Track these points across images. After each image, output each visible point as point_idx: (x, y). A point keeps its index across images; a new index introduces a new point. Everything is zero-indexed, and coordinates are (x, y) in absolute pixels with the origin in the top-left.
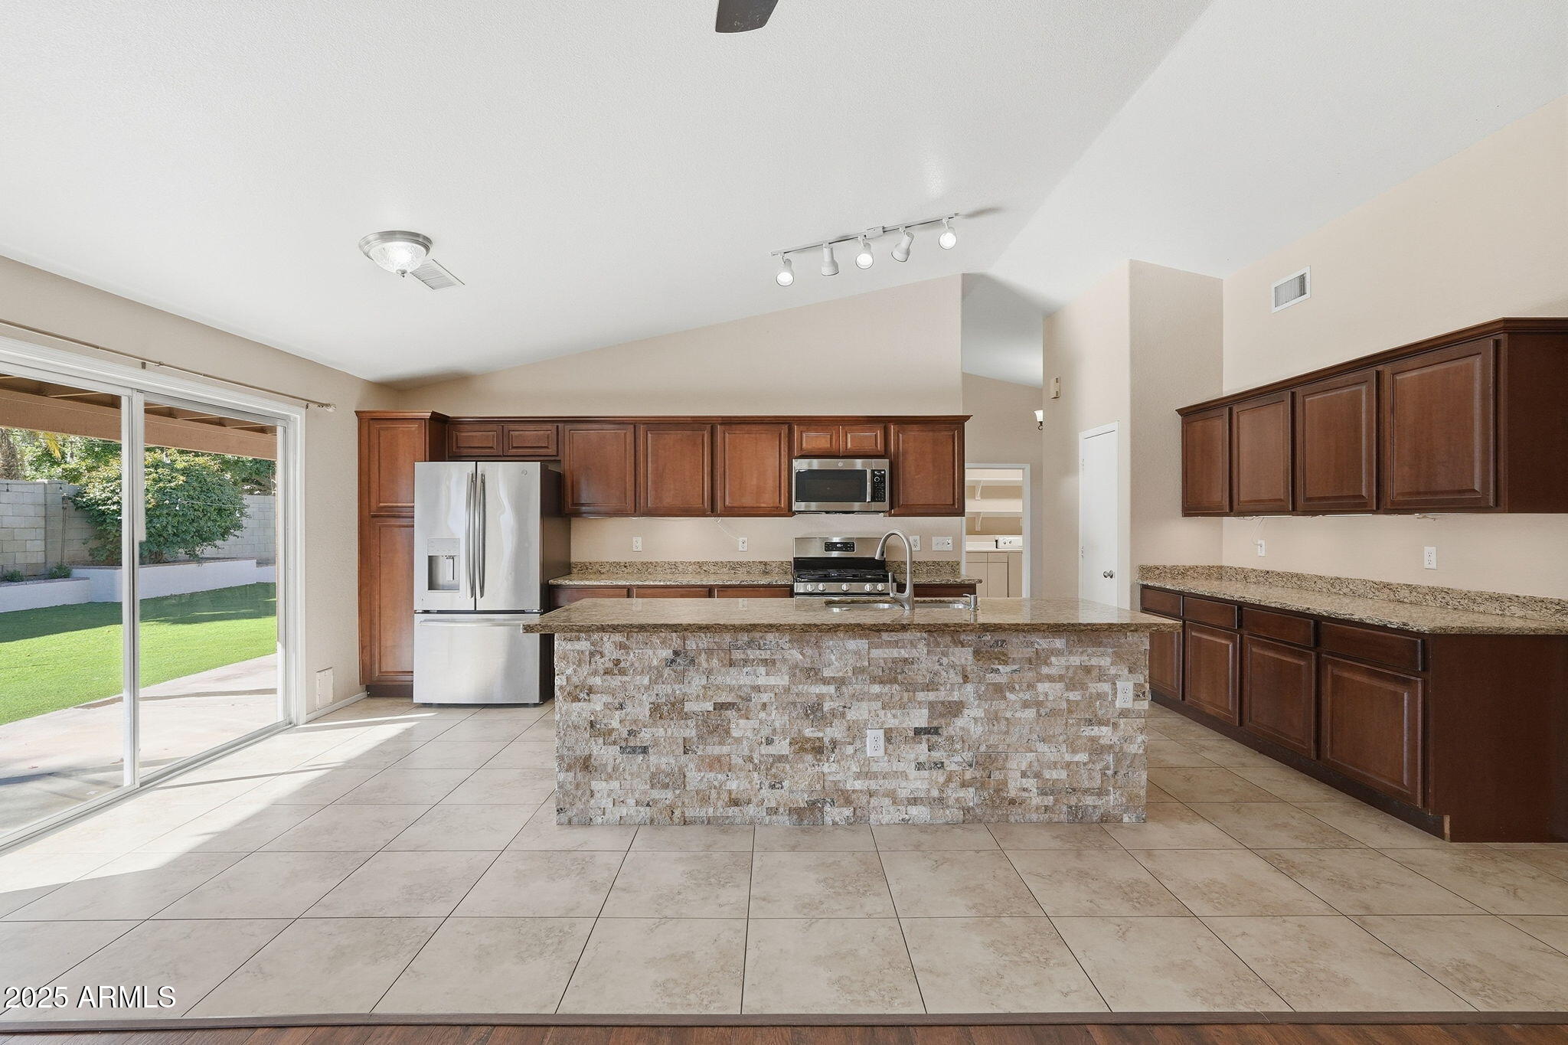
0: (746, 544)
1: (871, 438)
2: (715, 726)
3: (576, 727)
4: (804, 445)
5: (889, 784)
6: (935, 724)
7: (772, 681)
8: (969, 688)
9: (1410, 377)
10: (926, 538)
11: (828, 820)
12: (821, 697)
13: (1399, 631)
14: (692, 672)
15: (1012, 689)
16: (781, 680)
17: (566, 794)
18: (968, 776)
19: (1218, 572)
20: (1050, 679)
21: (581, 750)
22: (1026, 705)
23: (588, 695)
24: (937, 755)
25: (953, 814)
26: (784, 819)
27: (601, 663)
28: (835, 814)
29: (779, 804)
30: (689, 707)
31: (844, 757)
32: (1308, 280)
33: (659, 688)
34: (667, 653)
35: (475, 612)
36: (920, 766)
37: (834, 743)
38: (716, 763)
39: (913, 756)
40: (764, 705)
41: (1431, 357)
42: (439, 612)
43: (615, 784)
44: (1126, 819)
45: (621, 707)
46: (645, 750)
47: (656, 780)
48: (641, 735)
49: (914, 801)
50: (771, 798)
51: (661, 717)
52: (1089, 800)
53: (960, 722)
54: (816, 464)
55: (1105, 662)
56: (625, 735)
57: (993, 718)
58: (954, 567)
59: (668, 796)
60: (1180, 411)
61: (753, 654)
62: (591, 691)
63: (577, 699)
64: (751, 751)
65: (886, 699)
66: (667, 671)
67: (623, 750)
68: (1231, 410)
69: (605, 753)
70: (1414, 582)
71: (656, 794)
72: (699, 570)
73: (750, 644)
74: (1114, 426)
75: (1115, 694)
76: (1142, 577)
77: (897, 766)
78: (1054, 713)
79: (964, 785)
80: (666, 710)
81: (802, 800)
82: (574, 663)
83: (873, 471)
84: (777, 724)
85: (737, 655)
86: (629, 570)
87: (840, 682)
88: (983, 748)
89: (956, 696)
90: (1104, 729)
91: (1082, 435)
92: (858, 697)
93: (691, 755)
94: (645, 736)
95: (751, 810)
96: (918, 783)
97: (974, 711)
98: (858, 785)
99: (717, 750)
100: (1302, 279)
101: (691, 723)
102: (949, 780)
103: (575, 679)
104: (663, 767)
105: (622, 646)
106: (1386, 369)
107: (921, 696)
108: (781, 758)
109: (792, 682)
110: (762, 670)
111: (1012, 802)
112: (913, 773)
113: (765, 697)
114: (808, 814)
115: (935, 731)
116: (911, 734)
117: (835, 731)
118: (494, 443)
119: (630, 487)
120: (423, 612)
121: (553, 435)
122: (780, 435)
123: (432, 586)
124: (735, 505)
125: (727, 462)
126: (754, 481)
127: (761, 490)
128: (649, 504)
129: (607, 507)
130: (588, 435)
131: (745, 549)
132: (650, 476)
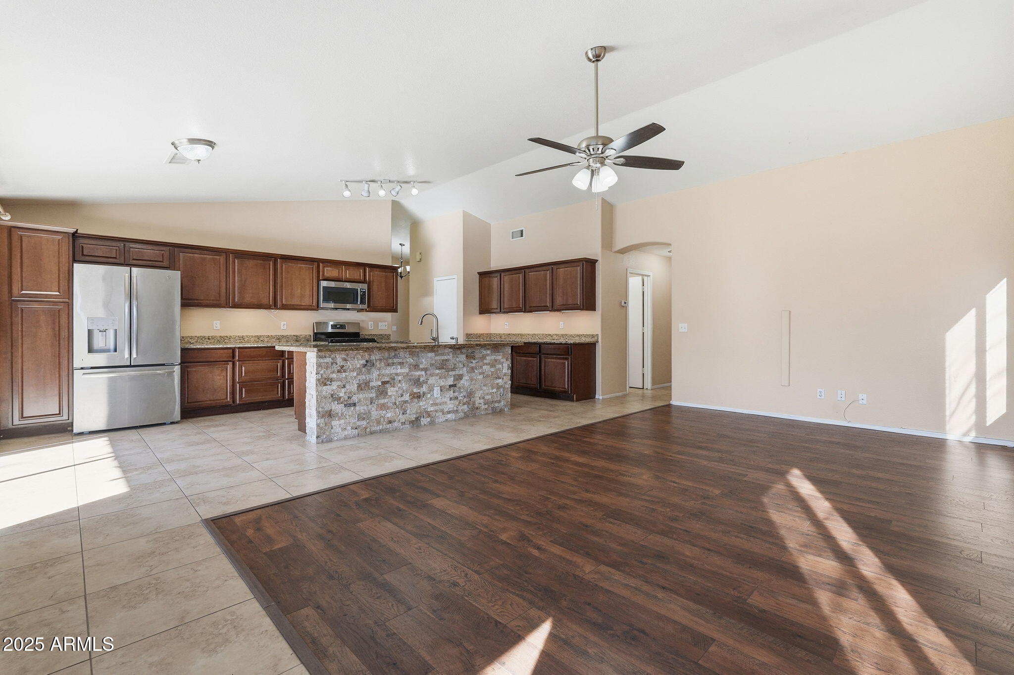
0: (285, 326)
1: (358, 274)
2: (382, 392)
3: (325, 398)
4: (325, 274)
5: (441, 407)
6: (455, 383)
7: (403, 371)
8: (465, 369)
9: (562, 270)
11: (422, 423)
12: (419, 376)
13: (565, 344)
14: (373, 369)
15: (476, 369)
16: (405, 370)
17: (321, 428)
18: (465, 400)
20: (487, 364)
21: (327, 408)
22: (480, 374)
23: (331, 382)
24: (456, 394)
25: (461, 415)
26: (407, 426)
27: (336, 368)
28: (425, 421)
29: (405, 420)
30: (372, 384)
31: (427, 399)
32: (524, 232)
33: (359, 377)
34: (363, 362)
35: (130, 366)
36: (451, 399)
37: (424, 393)
38: (383, 407)
39: (448, 396)
40: (400, 381)
41: (567, 265)
42: (92, 368)
43: (343, 421)
44: (506, 410)
45: (344, 386)
46: (355, 405)
47: (360, 417)
48: (353, 398)
49: (449, 412)
50: (402, 418)
51: (361, 390)
52: (497, 405)
53: (462, 382)
54: (332, 284)
55: (500, 357)
56: (346, 398)
57: (472, 379)
58: (389, 336)
59: (364, 423)
60: (479, 273)
61: (395, 361)
62: (331, 380)
63: (325, 385)
64: (396, 400)
65: (440, 375)
66: (364, 369)
67: (345, 405)
68: (500, 274)
69: (337, 408)
70: (558, 333)
71: (359, 423)
72: (257, 340)
73: (395, 356)
74: (455, 276)
75: (503, 368)
76: (467, 338)
77: (444, 400)
78: (488, 376)
79: (464, 404)
80: (363, 386)
81: (413, 417)
82: (325, 368)
83: (361, 289)
84: (404, 388)
85: (390, 361)
86: (212, 341)
87: (425, 370)
88: (469, 390)
89: (461, 372)
90: (500, 380)
91: (435, 279)
92: (432, 375)
93: (373, 404)
94: (355, 399)
95: (396, 424)
96: (450, 405)
97: (466, 378)
98: (432, 409)
99: (382, 401)
100: (522, 231)
101: (373, 391)
102: (460, 403)
103: (324, 376)
104: (362, 411)
105: (345, 360)
106: (555, 267)
107: (451, 373)
108: (406, 402)
109: (410, 371)
110: (399, 367)
111: (477, 408)
112: (449, 402)
113: (400, 378)
114: (415, 423)
115: (454, 386)
116: (448, 387)
117: (424, 389)
118: (116, 255)
119: (223, 290)
120: (82, 368)
121: (167, 254)
122: (313, 268)
123: (90, 350)
124: (288, 303)
125: (284, 280)
126: (299, 291)
127: (302, 296)
128: (236, 301)
129: (207, 302)
130: (193, 257)
131: (285, 328)
132: (237, 284)
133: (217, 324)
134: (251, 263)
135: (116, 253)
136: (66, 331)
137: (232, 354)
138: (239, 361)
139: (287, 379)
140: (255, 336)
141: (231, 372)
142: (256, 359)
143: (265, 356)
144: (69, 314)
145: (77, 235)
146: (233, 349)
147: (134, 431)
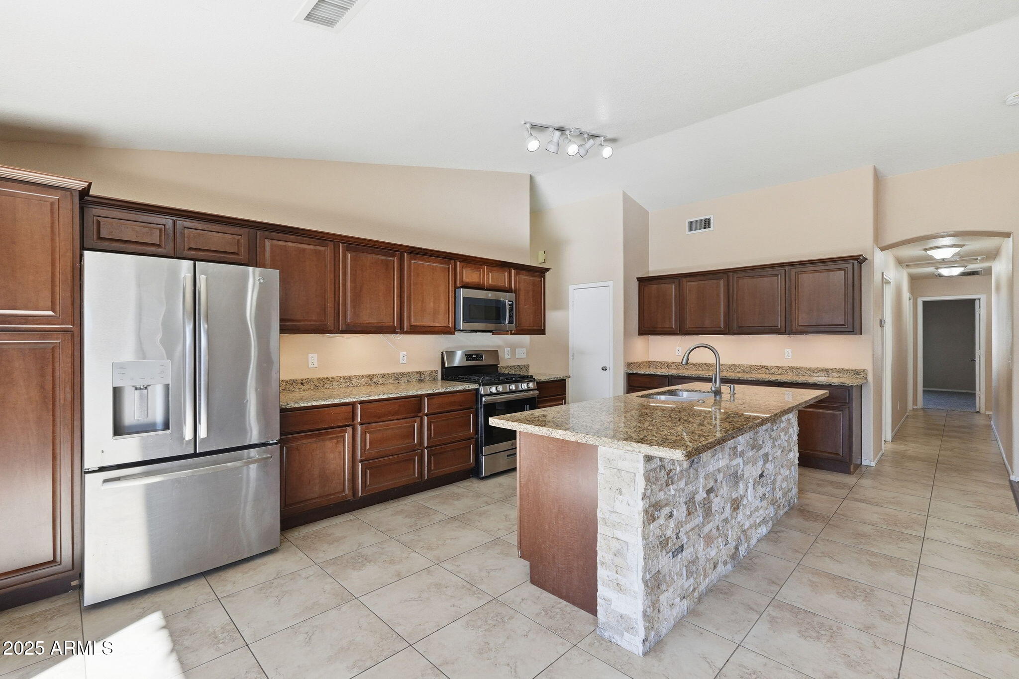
0: (405, 358)
1: (502, 278)
2: (708, 510)
3: (653, 548)
4: (464, 278)
6: (763, 469)
7: (724, 462)
10: (513, 348)
11: (741, 555)
17: (649, 618)
19: (649, 364)
23: (659, 510)
27: (663, 477)
30: (697, 499)
32: (712, 221)
33: (687, 489)
35: (195, 455)
38: (708, 540)
41: (818, 267)
43: (671, 590)
45: (671, 515)
46: (682, 548)
48: (681, 535)
51: (689, 514)
52: (790, 496)
54: (474, 294)
56: (674, 538)
57: (774, 459)
58: (527, 367)
60: (638, 279)
62: (660, 507)
64: (719, 521)
68: (680, 281)
70: (780, 365)
72: (370, 382)
74: (609, 283)
76: (628, 368)
81: (733, 547)
82: (653, 483)
83: (508, 301)
84: (725, 495)
86: (306, 387)
87: (742, 454)
88: (772, 479)
89: (767, 449)
90: (792, 454)
91: (571, 288)
93: (699, 539)
100: (708, 220)
101: (700, 512)
104: (689, 558)
110: (721, 455)
113: (721, 476)
118: (160, 240)
119: (330, 305)
120: (102, 469)
121: (244, 241)
122: (449, 268)
123: (119, 430)
124: (418, 324)
125: (412, 287)
126: (432, 304)
127: (435, 313)
128: (349, 321)
129: (306, 323)
130: (285, 246)
131: (405, 362)
132: (349, 294)
133: (313, 359)
134: (369, 259)
135: (160, 236)
136: (68, 389)
137: (351, 414)
138: (361, 424)
139: (427, 448)
140: (366, 376)
141: (351, 446)
142: (384, 419)
143: (396, 413)
144: (73, 355)
145: (89, 198)
146: (353, 405)
147: (202, 581)
